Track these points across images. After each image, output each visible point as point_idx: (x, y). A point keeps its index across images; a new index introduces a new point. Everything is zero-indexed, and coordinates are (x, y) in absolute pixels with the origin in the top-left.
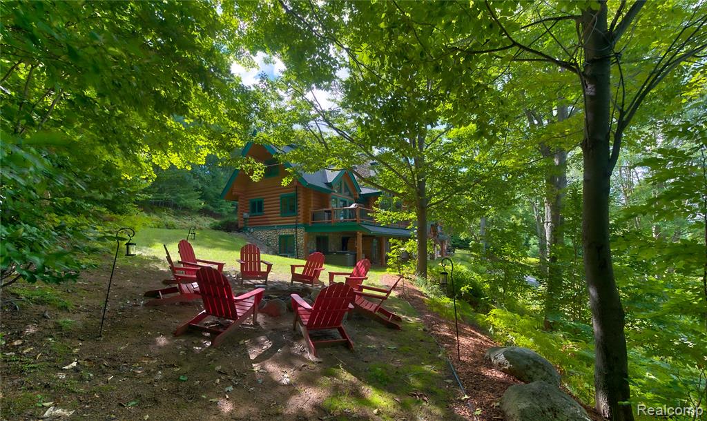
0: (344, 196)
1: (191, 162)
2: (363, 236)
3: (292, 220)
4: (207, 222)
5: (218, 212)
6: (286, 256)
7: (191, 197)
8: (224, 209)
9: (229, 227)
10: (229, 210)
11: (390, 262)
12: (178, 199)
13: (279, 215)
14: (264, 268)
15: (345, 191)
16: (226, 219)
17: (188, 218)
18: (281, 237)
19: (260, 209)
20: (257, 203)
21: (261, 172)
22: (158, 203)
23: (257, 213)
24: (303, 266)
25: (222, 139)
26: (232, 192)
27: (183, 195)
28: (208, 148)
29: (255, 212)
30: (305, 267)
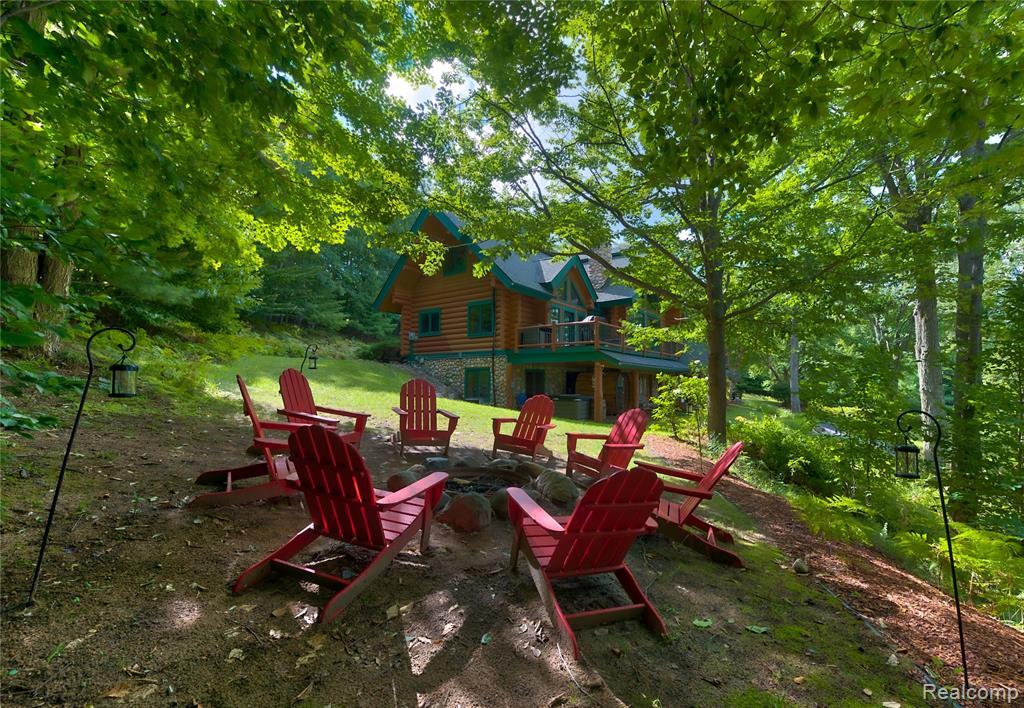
0: (571, 305)
1: (320, 239)
2: (605, 370)
3: (486, 343)
4: (352, 347)
5: (371, 333)
6: (477, 402)
7: (329, 308)
8: (380, 328)
9: (385, 355)
10: (387, 330)
11: (658, 414)
12: (308, 313)
13: (466, 335)
14: (442, 424)
15: (573, 298)
16: (382, 343)
17: (324, 341)
18: (468, 371)
19: (436, 327)
20: (430, 317)
21: (438, 258)
22: (280, 318)
23: (431, 333)
24: (514, 420)
25: (373, 201)
26: (391, 299)
27: (316, 306)
28: (350, 216)
29: (427, 331)
30: (519, 422)
